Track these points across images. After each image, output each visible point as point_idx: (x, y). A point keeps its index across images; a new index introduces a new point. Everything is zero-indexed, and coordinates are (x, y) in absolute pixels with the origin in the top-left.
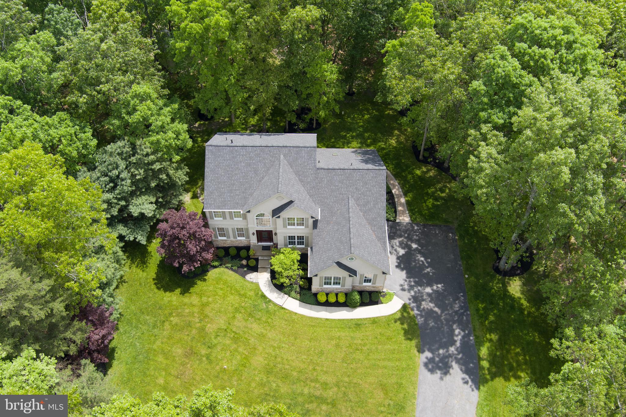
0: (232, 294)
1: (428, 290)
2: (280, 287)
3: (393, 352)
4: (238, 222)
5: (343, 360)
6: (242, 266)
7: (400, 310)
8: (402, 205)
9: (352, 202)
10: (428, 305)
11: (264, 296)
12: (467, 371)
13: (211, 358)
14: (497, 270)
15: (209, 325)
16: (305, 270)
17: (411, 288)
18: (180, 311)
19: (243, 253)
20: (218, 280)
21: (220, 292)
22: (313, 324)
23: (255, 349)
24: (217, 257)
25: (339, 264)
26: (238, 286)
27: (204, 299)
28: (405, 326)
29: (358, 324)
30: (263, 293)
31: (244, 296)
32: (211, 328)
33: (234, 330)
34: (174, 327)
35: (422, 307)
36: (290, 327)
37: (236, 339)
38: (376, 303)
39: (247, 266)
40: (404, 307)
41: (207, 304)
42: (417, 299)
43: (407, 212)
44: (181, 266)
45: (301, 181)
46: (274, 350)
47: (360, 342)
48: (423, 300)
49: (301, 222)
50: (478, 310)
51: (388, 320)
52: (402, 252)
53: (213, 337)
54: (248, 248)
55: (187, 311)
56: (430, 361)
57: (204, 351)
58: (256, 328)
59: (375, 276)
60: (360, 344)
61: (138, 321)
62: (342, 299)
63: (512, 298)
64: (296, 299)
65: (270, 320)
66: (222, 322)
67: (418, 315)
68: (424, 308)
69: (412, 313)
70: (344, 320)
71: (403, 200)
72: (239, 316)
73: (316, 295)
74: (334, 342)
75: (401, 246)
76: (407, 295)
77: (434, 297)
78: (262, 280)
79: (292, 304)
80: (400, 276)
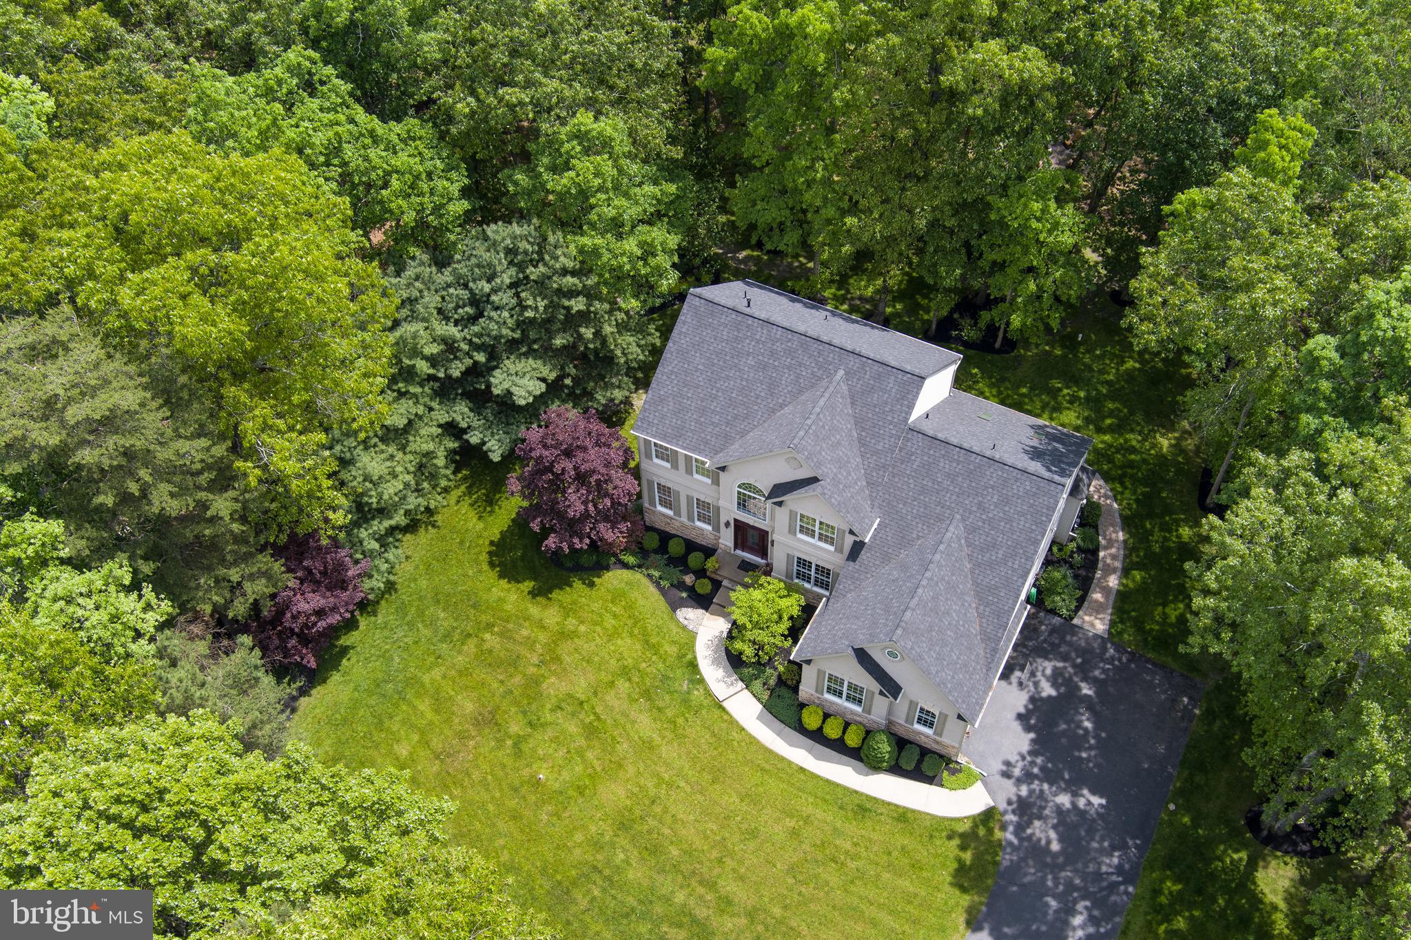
0: (631, 635)
1: (1064, 800)
2: (735, 661)
3: (908, 898)
4: (699, 486)
5: (791, 870)
6: (681, 586)
7: (974, 818)
8: (1106, 590)
9: (955, 531)
10: (1045, 833)
11: (693, 666)
13: (525, 747)
15: (553, 679)
16: (794, 640)
17: (1028, 777)
18: (510, 626)
19: (695, 559)
20: (617, 596)
21: (610, 622)
22: (767, 767)
23: (620, 766)
24: (637, 547)
25: (863, 657)
26: (651, 623)
27: (571, 622)
28: (967, 856)
29: (864, 807)
30: (695, 658)
31: (655, 648)
32: (554, 687)
33: (598, 710)
34: (483, 654)
35: (1029, 831)
36: (716, 752)
37: (591, 731)
38: (930, 780)
39: (691, 590)
40: (988, 816)
41: (573, 635)
42: (1026, 809)
43: (1110, 611)
45: (862, 442)
46: (657, 786)
47: (848, 845)
48: (1040, 818)
49: (829, 534)
50: (1156, 892)
51: (942, 827)
52: (1048, 690)
53: (548, 706)
54: (709, 552)
55: (525, 632)
57: (514, 729)
58: (645, 725)
59: (947, 717)
60: (847, 852)
61: (421, 613)
62: (852, 740)
64: (759, 700)
65: (680, 721)
66: (583, 683)
67: (1010, 843)
68: (1033, 834)
69: (998, 834)
70: (838, 785)
71: (1113, 581)
72: (623, 685)
73: (801, 708)
74: (790, 823)
75: (1055, 679)
76: (1009, 789)
77: (1069, 823)
78: (707, 630)
79: (745, 707)
80: (1015, 744)
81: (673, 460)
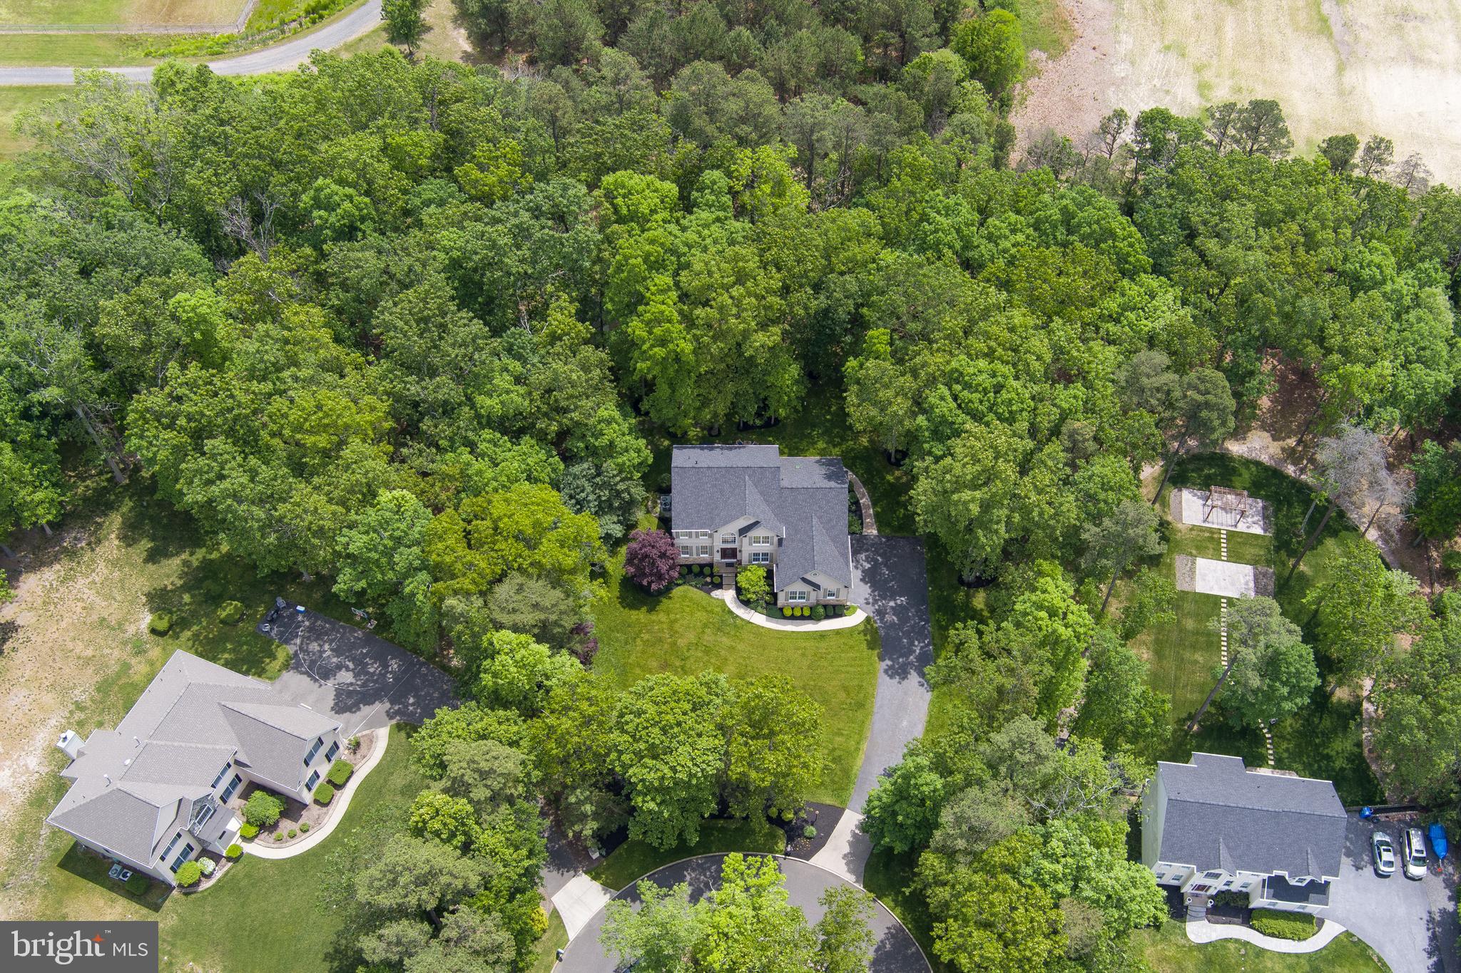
0: (699, 610)
1: (892, 604)
2: (746, 603)
3: (854, 659)
4: (704, 541)
5: (809, 667)
6: (707, 584)
7: (863, 622)
8: (869, 516)
9: (815, 520)
10: (891, 618)
11: (730, 612)
12: (923, 676)
14: (962, 582)
15: (680, 640)
16: (771, 585)
18: (649, 627)
19: (707, 571)
20: (684, 597)
21: (687, 610)
22: (781, 636)
23: (726, 659)
24: (682, 576)
25: (804, 580)
26: (704, 603)
27: (672, 616)
28: (868, 637)
29: (822, 635)
30: (729, 608)
31: (712, 612)
32: (681, 642)
33: (705, 643)
34: (645, 642)
35: (885, 619)
36: (759, 640)
37: (707, 651)
38: (841, 615)
39: (712, 583)
40: (868, 620)
41: (676, 621)
42: (881, 613)
43: (875, 524)
44: (650, 584)
45: (766, 501)
46: (744, 660)
47: (824, 650)
48: (887, 613)
49: (766, 540)
50: (938, 621)
51: (851, 631)
52: (867, 566)
53: (685, 650)
54: (711, 565)
55: (656, 627)
56: (890, 667)
57: (678, 663)
58: (726, 641)
59: (838, 590)
60: (825, 653)
61: (609, 638)
62: (807, 613)
63: (975, 611)
64: (762, 613)
65: (738, 634)
66: (692, 636)
67: (880, 626)
68: (887, 620)
69: (875, 625)
70: (808, 632)
71: (871, 511)
72: (708, 630)
73: (781, 609)
74: (800, 652)
75: (867, 560)
76: (871, 609)
77: (897, 610)
78: (727, 596)
79: (759, 619)
80: (864, 591)
81: (690, 535)
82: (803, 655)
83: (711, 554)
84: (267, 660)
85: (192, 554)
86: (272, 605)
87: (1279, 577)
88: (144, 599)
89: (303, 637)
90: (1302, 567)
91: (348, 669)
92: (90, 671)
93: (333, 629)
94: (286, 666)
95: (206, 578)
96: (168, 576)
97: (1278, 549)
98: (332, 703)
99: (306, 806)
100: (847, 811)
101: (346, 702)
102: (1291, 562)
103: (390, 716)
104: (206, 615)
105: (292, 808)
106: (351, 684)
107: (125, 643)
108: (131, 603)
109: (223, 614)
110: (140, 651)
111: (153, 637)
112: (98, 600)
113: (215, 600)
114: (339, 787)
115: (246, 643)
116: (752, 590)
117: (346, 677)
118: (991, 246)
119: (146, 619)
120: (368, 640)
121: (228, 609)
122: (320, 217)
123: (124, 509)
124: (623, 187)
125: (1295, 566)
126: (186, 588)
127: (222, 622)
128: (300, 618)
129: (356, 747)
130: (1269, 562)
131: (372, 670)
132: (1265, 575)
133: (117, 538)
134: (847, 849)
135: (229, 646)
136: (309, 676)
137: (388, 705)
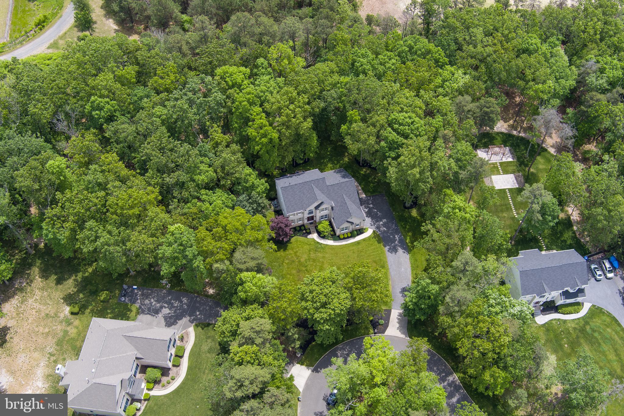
0: (305, 245)
1: (381, 223)
2: (324, 237)
3: (375, 249)
4: (300, 216)
5: (358, 257)
6: (304, 233)
8: (360, 190)
9: (344, 196)
10: (383, 229)
11: (318, 243)
12: (403, 249)
13: (308, 270)
14: (405, 208)
16: (333, 228)
18: (287, 257)
19: (303, 228)
20: (297, 241)
21: (300, 246)
22: (341, 247)
23: (323, 262)
24: (293, 233)
25: (347, 222)
26: (306, 242)
27: (295, 250)
28: (377, 239)
29: (358, 243)
30: (317, 241)
31: (310, 244)
32: (302, 260)
33: (312, 258)
34: (288, 264)
35: (381, 230)
36: (333, 251)
37: (314, 261)
38: (363, 233)
39: (306, 233)
40: (374, 232)
41: (297, 252)
42: (378, 228)
43: (363, 192)
44: (283, 239)
45: (323, 193)
46: (331, 261)
47: (361, 249)
48: (381, 227)
49: (326, 209)
50: (402, 226)
51: (369, 238)
52: (367, 210)
53: (305, 263)
54: (303, 225)
55: (290, 256)
56: (390, 249)
57: (304, 269)
58: (320, 255)
59: (360, 222)
62: (349, 235)
63: (414, 218)
64: (331, 240)
65: (324, 251)
66: (306, 256)
67: (380, 233)
69: (377, 233)
70: (353, 242)
72: (312, 253)
73: (339, 236)
75: (365, 208)
76: (374, 227)
77: (384, 225)
78: (315, 236)
79: (330, 242)
80: (368, 220)
81: (294, 215)
82: (354, 252)
83: (303, 220)
84: (129, 313)
85: (76, 276)
86: (122, 289)
87: (524, 176)
88: (62, 301)
89: (140, 299)
90: (532, 170)
91: (165, 307)
92: (50, 338)
93: (152, 292)
94: (138, 313)
95: (87, 285)
96: (69, 288)
97: (520, 165)
98: (164, 324)
99: (169, 369)
100: (392, 310)
101: (170, 322)
102: (527, 169)
103: (191, 322)
104: (93, 301)
105: (165, 371)
106: (169, 313)
107: (61, 322)
108: (57, 304)
109: (102, 298)
110: (69, 324)
111: (73, 316)
112: (41, 307)
113: (95, 293)
114: (181, 357)
115: (116, 308)
116: (325, 231)
117: (166, 311)
118: (382, 67)
119: (67, 309)
120: (169, 293)
121: (103, 295)
122: (97, 114)
123: (38, 264)
124: (227, 73)
125: (529, 170)
126: (79, 291)
127: (102, 301)
128: (136, 291)
129: (182, 339)
130: (519, 171)
131: (176, 305)
132: (519, 176)
133: (40, 277)
134: (398, 325)
135: (109, 311)
136: (150, 314)
137: (188, 318)
